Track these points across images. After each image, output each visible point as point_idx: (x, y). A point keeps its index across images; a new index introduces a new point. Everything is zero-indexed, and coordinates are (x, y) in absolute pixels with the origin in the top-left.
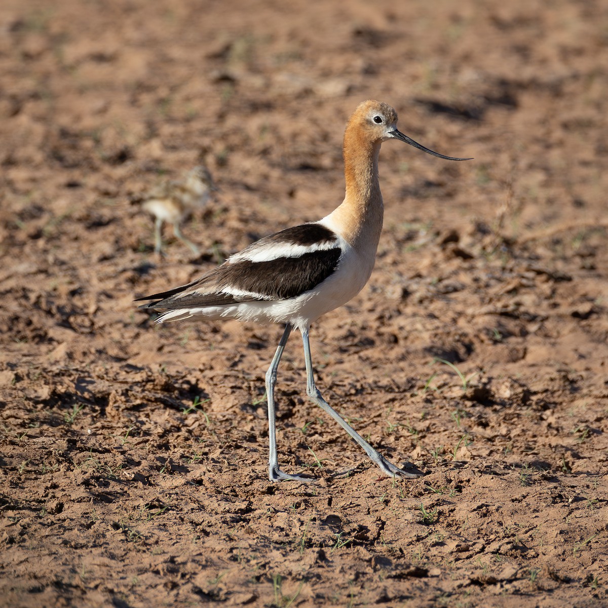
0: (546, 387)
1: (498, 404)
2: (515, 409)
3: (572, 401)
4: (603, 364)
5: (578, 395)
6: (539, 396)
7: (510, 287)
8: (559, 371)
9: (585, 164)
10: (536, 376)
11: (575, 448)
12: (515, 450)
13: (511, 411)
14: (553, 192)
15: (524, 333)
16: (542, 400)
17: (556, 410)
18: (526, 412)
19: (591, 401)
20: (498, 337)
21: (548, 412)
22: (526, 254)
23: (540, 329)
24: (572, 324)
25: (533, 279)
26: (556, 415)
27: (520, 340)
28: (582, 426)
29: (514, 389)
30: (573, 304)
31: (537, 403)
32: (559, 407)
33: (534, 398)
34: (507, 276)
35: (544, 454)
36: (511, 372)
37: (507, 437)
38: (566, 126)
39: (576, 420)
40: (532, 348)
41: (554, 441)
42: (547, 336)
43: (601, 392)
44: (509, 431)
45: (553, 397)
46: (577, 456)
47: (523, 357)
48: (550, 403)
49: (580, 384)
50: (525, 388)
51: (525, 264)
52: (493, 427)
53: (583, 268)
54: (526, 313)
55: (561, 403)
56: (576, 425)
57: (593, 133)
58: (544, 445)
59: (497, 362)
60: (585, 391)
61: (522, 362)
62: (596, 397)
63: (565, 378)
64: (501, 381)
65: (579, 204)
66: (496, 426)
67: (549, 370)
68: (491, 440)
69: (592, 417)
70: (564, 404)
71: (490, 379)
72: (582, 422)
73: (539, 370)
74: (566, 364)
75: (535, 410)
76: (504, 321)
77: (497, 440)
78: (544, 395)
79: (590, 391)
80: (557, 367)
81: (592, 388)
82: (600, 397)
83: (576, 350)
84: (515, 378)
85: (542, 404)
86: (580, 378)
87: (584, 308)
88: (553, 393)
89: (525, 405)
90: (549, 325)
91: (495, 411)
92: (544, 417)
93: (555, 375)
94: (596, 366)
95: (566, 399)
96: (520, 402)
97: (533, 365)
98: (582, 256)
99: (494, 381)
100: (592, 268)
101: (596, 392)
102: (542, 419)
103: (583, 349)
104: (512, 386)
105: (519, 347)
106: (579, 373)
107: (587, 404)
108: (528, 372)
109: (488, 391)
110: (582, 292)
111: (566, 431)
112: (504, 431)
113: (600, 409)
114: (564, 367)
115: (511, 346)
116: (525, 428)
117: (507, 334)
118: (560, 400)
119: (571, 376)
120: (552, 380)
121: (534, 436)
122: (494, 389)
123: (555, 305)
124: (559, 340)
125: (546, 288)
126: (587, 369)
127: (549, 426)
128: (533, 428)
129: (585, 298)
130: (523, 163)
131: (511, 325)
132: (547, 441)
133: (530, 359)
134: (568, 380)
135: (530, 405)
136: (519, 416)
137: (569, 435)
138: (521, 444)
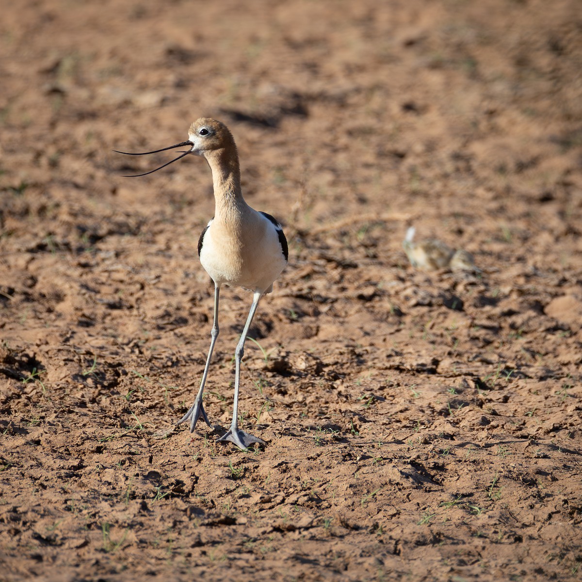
0: (336, 360)
1: (295, 375)
2: (310, 380)
3: (359, 372)
4: (385, 340)
5: (364, 367)
6: (331, 368)
7: (304, 273)
8: (347, 346)
9: (367, 166)
10: (327, 351)
11: (361, 413)
12: (310, 414)
13: (306, 381)
14: (340, 190)
15: (317, 313)
16: (333, 372)
17: (345, 380)
18: (319, 381)
19: (375, 372)
20: (294, 316)
21: (338, 382)
22: (317, 244)
23: (330, 310)
24: (358, 306)
25: (324, 266)
26: (345, 385)
27: (313, 319)
28: (367, 394)
29: (309, 362)
30: (358, 288)
31: (328, 374)
32: (347, 378)
33: (326, 370)
34: (301, 263)
35: (335, 418)
36: (306, 347)
37: (303, 403)
38: (350, 133)
39: (362, 389)
40: (323, 326)
41: (344, 407)
42: (336, 316)
43: (384, 365)
44: (305, 398)
45: (342, 368)
46: (363, 420)
47: (316, 334)
48: (340, 374)
49: (365, 357)
50: (318, 361)
51: (317, 253)
52: (291, 395)
53: (367, 256)
54: (318, 296)
55: (349, 374)
56: (362, 393)
57: (374, 139)
58: (335, 411)
59: (294, 338)
60: (370, 363)
61: (316, 338)
62: (380, 369)
63: (353, 352)
64: (297, 355)
65: (362, 200)
66: (293, 394)
67: (338, 345)
68: (289, 406)
69: (376, 386)
70: (352, 375)
71: (288, 353)
72: (368, 391)
73: (330, 345)
74: (353, 340)
75: (327, 380)
76: (299, 302)
77: (295, 406)
78: (335, 366)
79: (374, 363)
80: (346, 342)
81: (376, 361)
82: (383, 369)
83: (361, 328)
84: (309, 352)
85: (333, 375)
86: (365, 352)
87: (368, 291)
88: (342, 365)
89: (318, 375)
90: (338, 306)
91: (293, 381)
92: (335, 386)
93: (344, 350)
94: (379, 342)
95: (353, 370)
96: (314, 373)
97: (325, 341)
98: (366, 246)
99: (291, 355)
100: (375, 257)
101: (379, 365)
102: (333, 388)
103: (368, 327)
104: (307, 359)
105: (312, 325)
106: (364, 348)
107: (371, 375)
108: (321, 347)
109: (286, 364)
110: (366, 277)
111: (354, 398)
112: (300, 398)
113: (383, 379)
114: (352, 343)
115: (305, 324)
116: (318, 395)
117: (302, 314)
118: (348, 371)
119: (358, 351)
120: (341, 354)
121: (327, 403)
122: (291, 361)
123: (343, 289)
124: (346, 319)
125: (335, 274)
126: (372, 345)
127: (340, 393)
128: (326, 396)
129: (369, 282)
130: (314, 165)
131: (306, 306)
132: (337, 406)
133: (322, 335)
134: (355, 354)
135: (323, 375)
136: (313, 385)
137: (357, 401)
138: (315, 409)
